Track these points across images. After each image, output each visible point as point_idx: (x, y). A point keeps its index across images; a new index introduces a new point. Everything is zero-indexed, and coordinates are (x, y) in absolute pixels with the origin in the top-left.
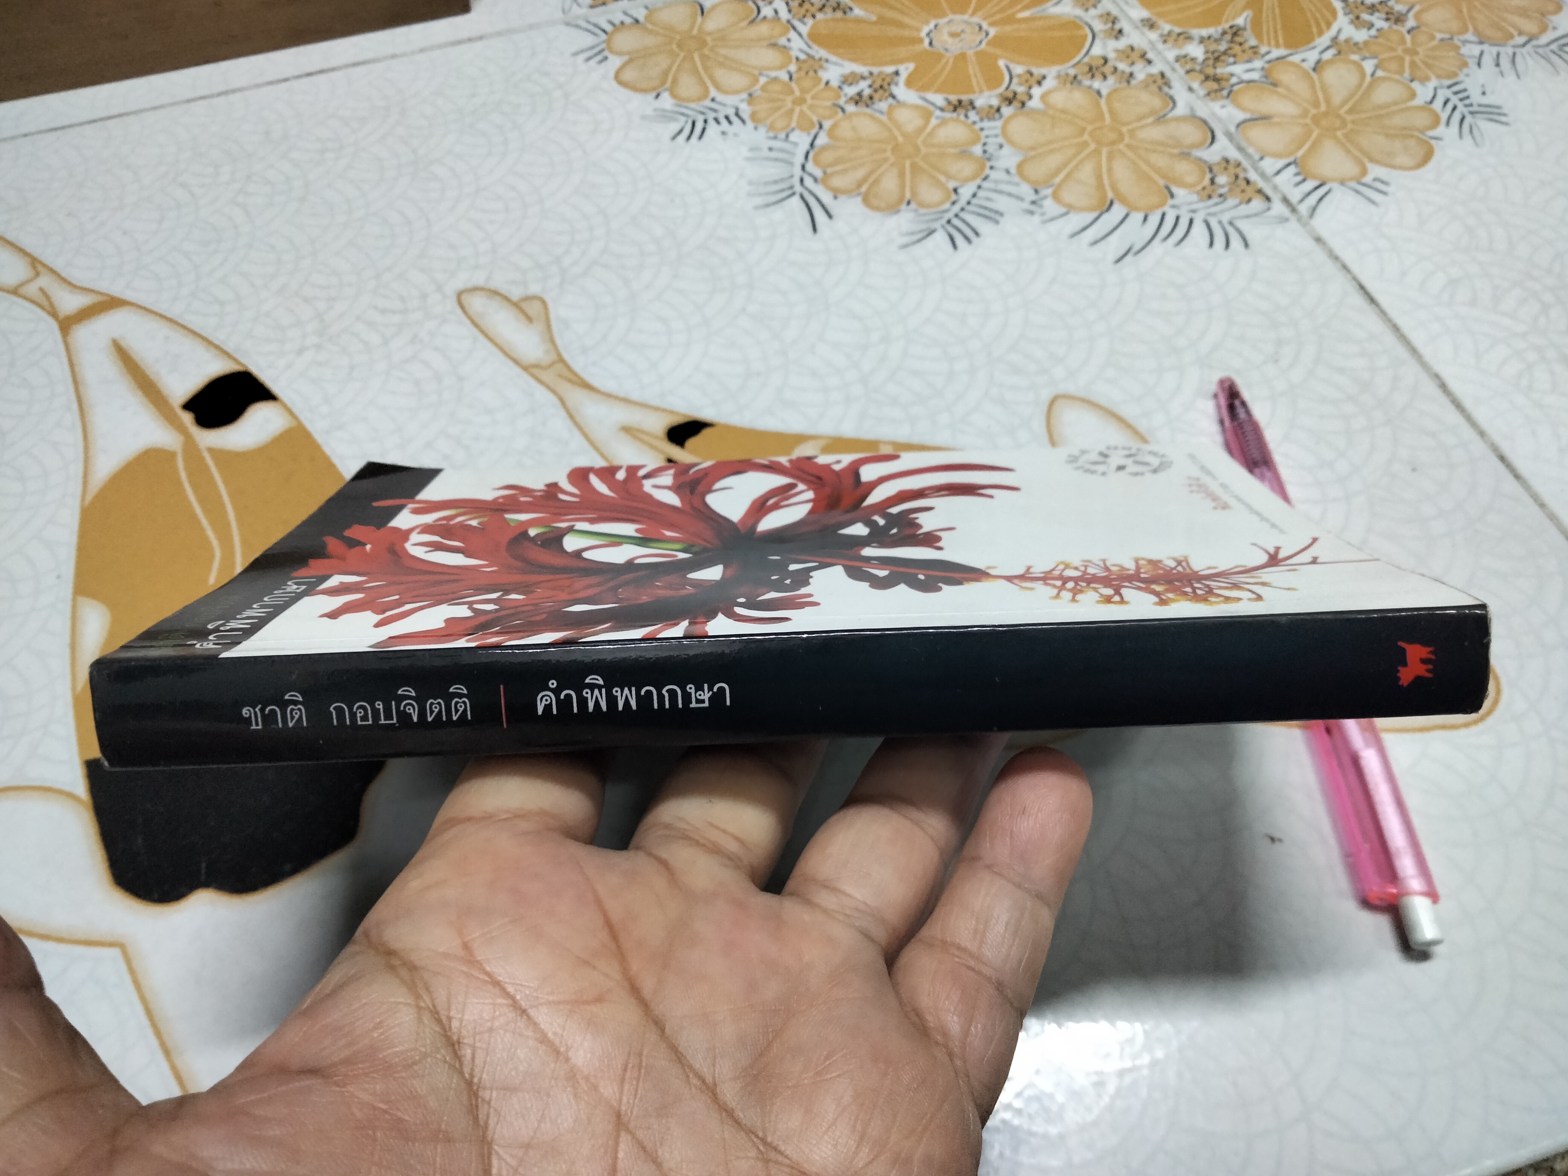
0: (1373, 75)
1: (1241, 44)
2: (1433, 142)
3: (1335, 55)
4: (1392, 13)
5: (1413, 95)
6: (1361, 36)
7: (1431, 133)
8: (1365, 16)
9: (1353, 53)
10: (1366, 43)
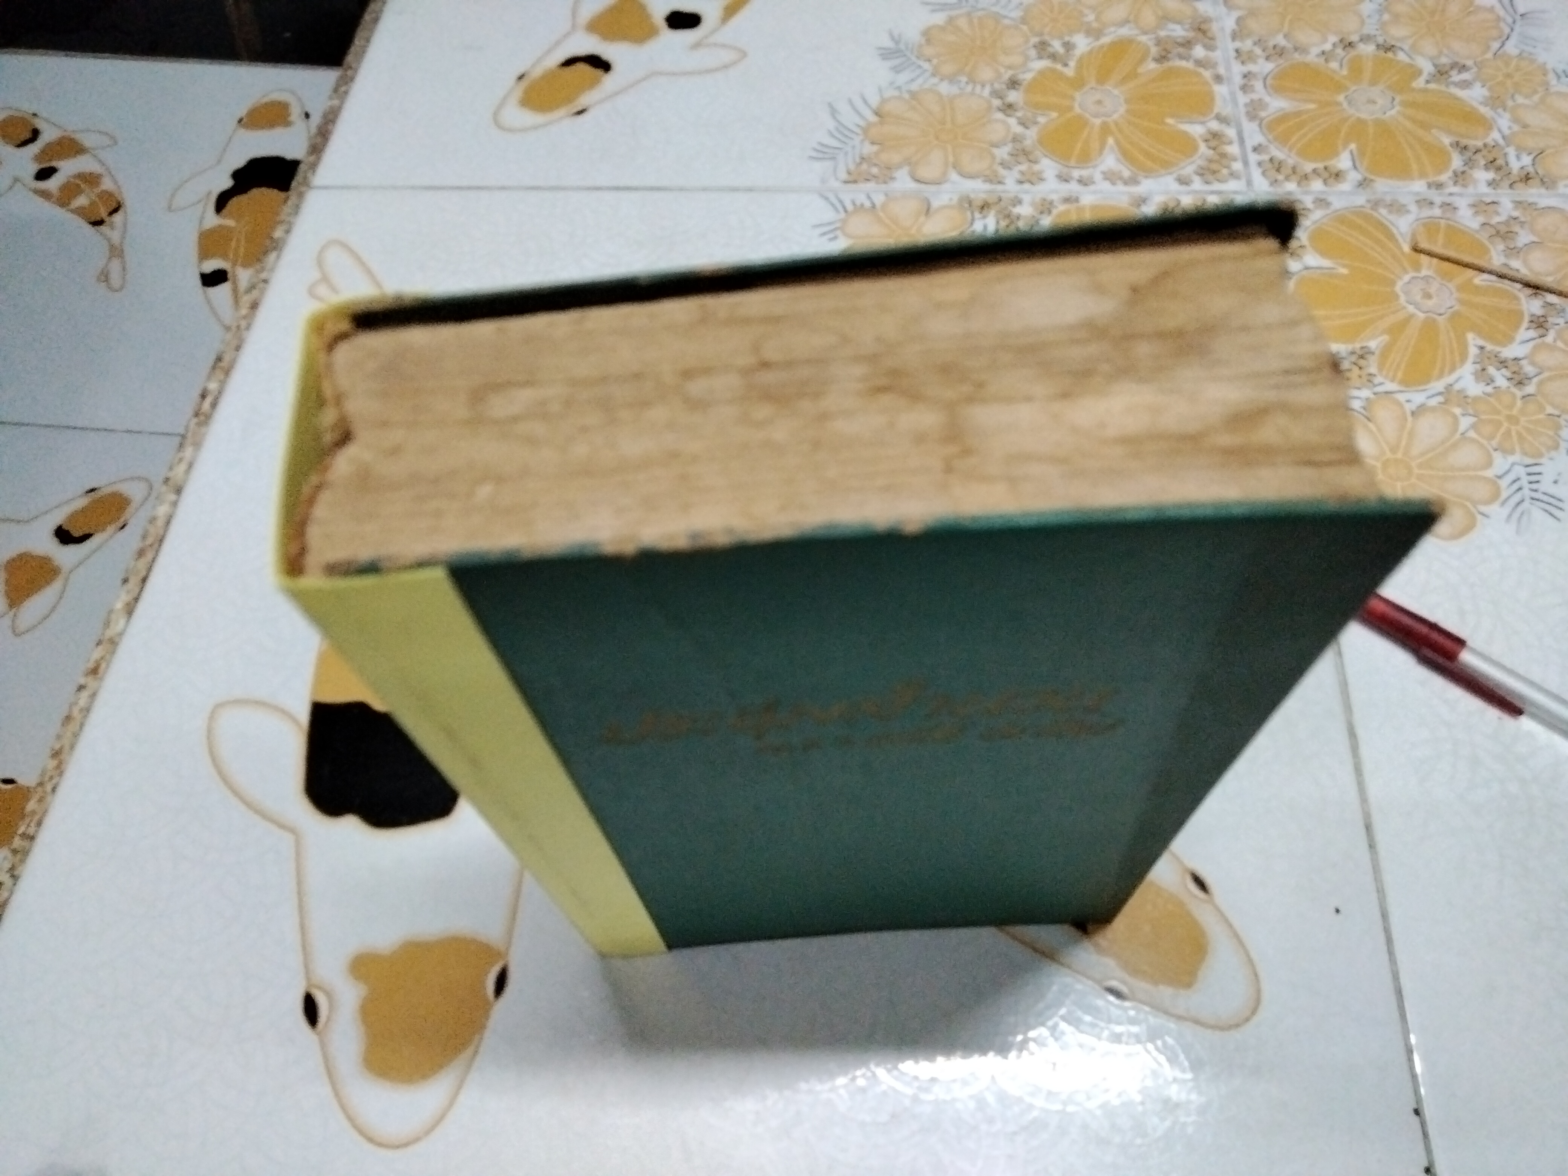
0: (1462, 434)
1: (1360, 368)
2: (1479, 517)
3: (1440, 403)
4: (1519, 374)
5: (1489, 464)
6: (1475, 389)
7: (1483, 509)
8: (1491, 370)
9: (1459, 406)
10: (1476, 399)
